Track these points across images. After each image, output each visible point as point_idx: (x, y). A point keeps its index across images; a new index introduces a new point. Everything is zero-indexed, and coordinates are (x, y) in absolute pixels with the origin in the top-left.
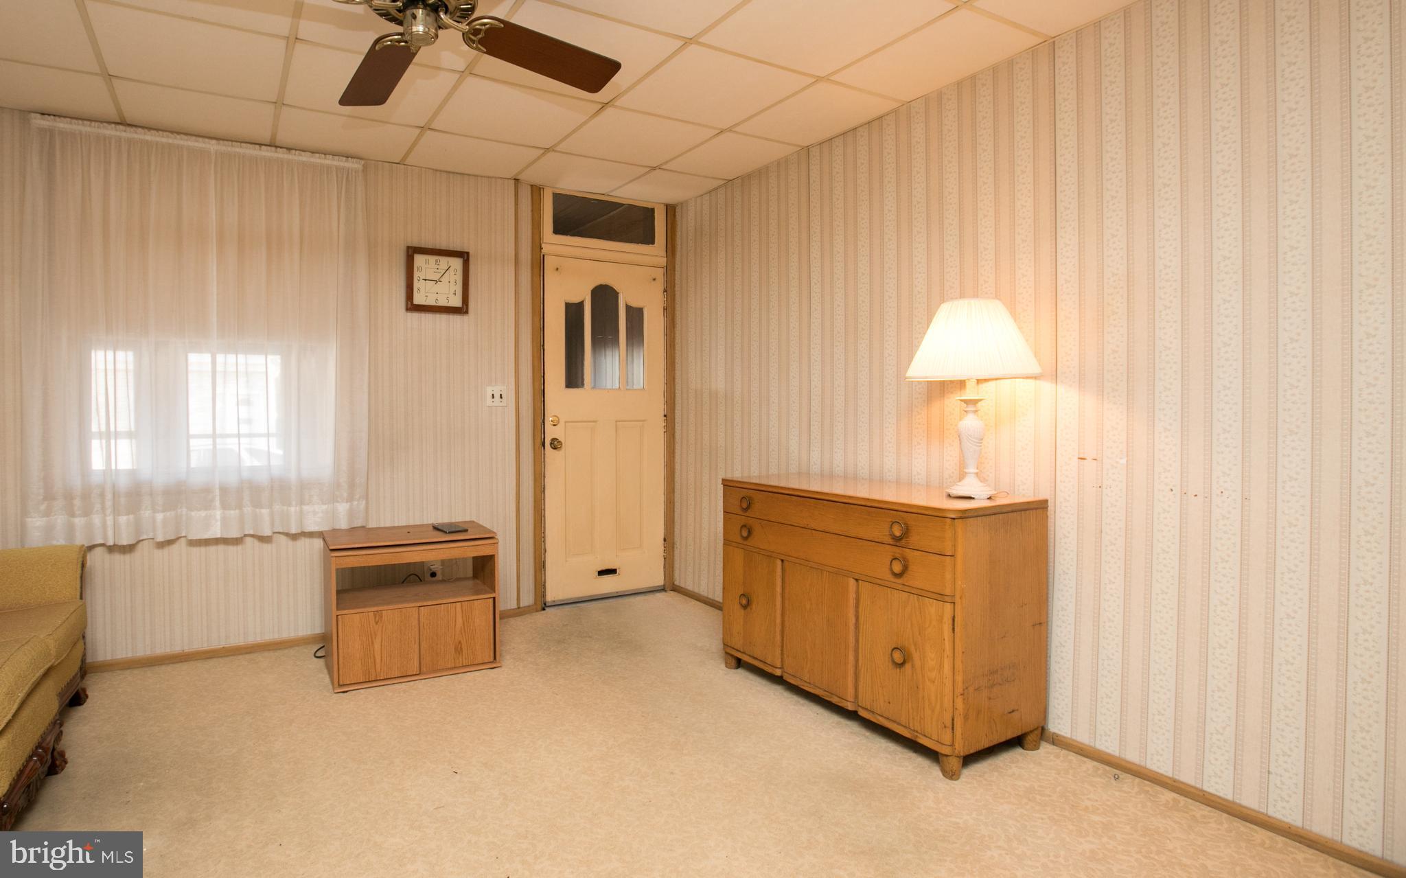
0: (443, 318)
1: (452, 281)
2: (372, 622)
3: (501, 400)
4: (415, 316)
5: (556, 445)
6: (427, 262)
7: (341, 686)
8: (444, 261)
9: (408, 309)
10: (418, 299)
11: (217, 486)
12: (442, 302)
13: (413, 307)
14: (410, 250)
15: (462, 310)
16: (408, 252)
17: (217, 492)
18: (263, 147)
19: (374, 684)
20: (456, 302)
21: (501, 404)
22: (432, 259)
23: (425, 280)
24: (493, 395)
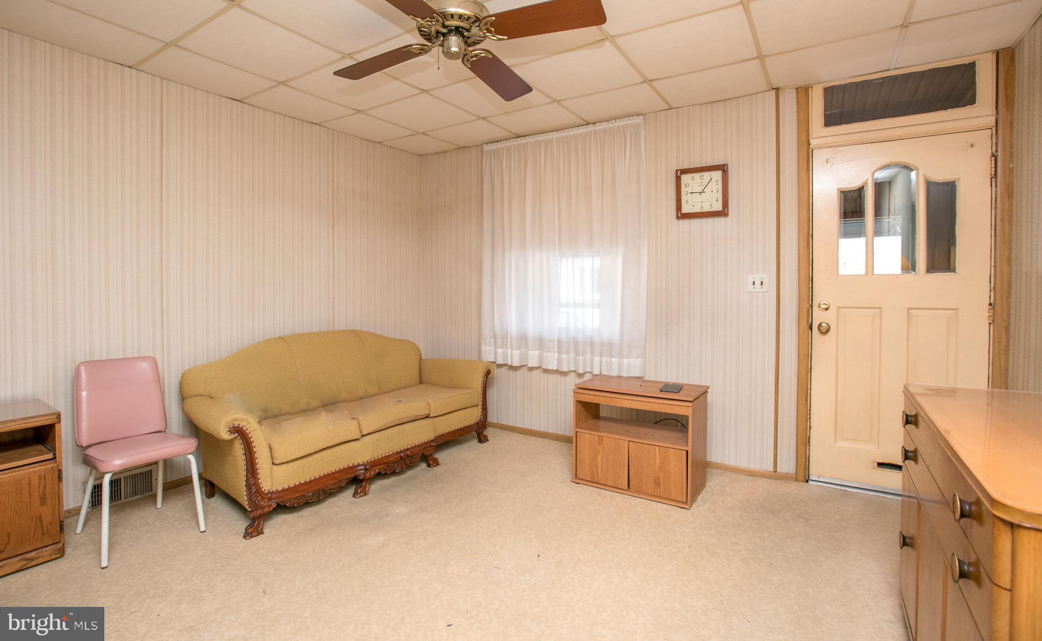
0: (709, 221)
1: (715, 191)
2: (597, 443)
3: (761, 287)
4: (686, 222)
5: (825, 331)
6: (693, 179)
7: (577, 478)
8: (707, 175)
9: (678, 218)
10: (686, 209)
11: (556, 339)
12: (707, 209)
13: (682, 216)
14: (679, 172)
15: (723, 213)
16: (677, 173)
17: (556, 342)
18: (580, 127)
19: (595, 485)
20: (718, 207)
21: (762, 290)
22: (697, 176)
23: (692, 193)
24: (754, 282)
